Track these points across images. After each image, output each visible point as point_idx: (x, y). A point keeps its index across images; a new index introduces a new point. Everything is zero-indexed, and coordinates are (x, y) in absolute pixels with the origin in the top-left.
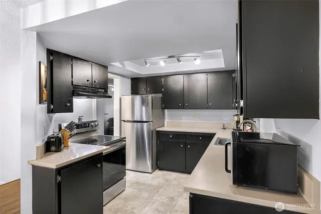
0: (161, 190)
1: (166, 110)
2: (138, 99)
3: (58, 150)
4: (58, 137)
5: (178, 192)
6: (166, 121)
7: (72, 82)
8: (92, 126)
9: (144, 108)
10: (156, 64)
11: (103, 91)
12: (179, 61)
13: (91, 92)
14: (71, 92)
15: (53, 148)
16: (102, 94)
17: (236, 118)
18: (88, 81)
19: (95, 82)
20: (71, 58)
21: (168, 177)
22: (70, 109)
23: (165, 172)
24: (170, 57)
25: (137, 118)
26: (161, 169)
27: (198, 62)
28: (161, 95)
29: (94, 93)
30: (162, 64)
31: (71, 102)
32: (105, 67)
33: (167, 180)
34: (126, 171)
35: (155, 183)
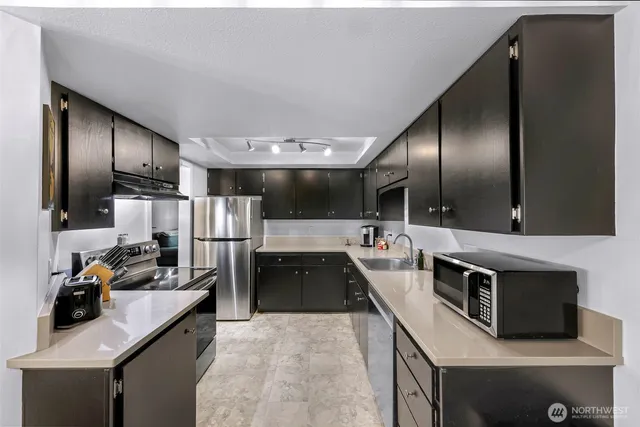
0: (277, 347)
1: (265, 221)
2: (220, 203)
3: (93, 314)
4: (92, 285)
5: (302, 343)
6: (265, 237)
7: (113, 164)
8: (146, 252)
9: (230, 217)
10: (264, 149)
11: (171, 186)
12: (302, 149)
13: (149, 187)
14: (110, 185)
15: (80, 312)
16: (168, 191)
17: (364, 231)
18: (144, 165)
19: (157, 168)
20: (112, 117)
21: (278, 322)
22: (108, 221)
23: (270, 315)
24: (287, 141)
25: (219, 232)
26: (262, 312)
27: (328, 152)
28: (260, 198)
29: (154, 188)
30: (276, 149)
31: (110, 205)
32: (175, 145)
33: (278, 328)
34: (217, 323)
35: (261, 335)
